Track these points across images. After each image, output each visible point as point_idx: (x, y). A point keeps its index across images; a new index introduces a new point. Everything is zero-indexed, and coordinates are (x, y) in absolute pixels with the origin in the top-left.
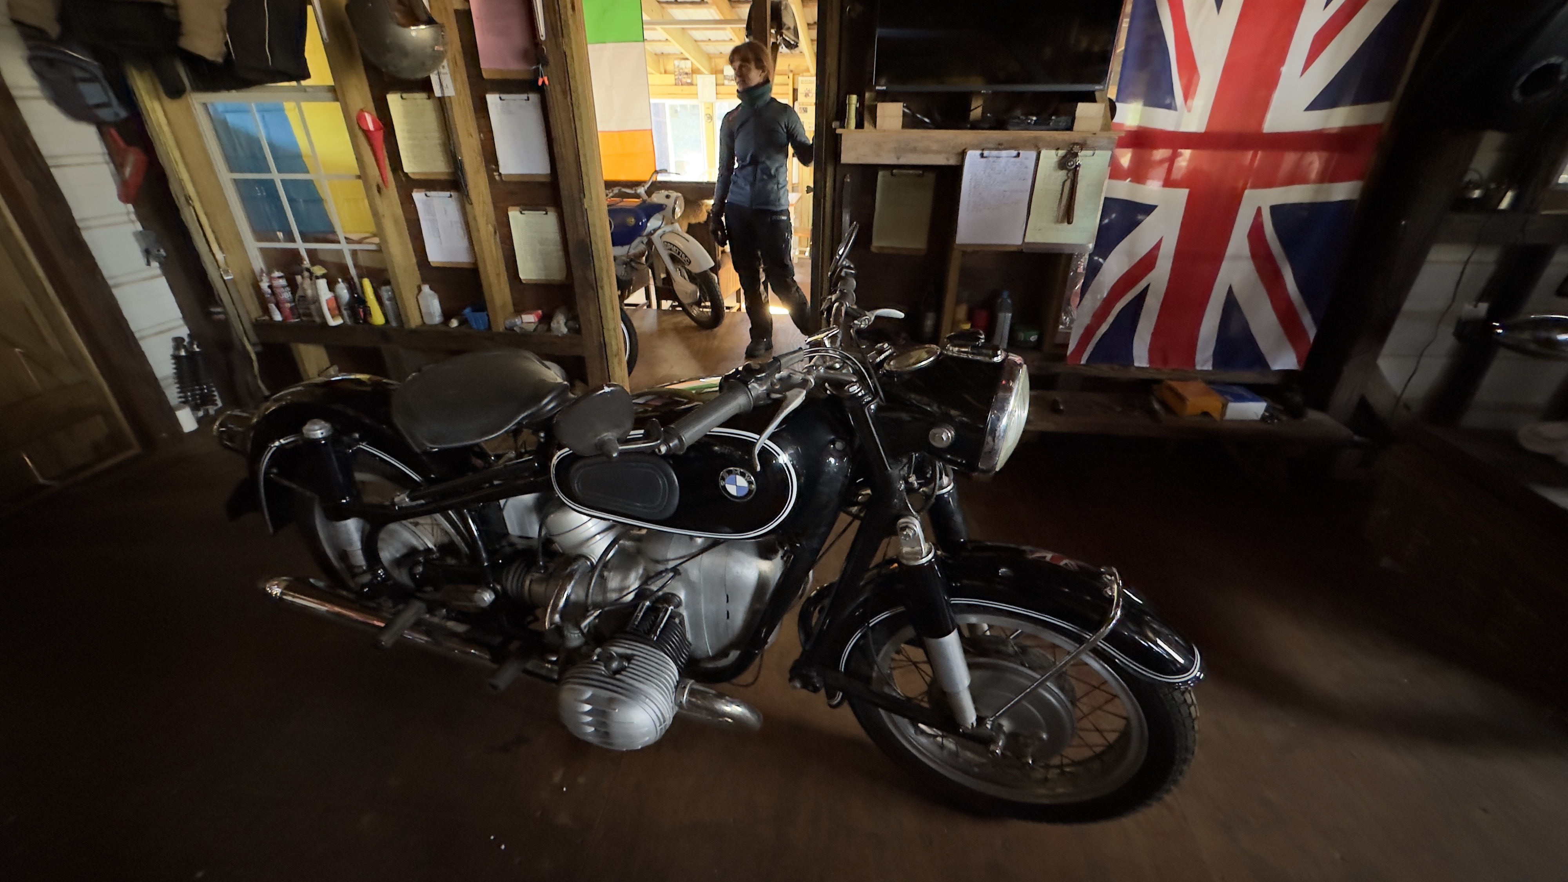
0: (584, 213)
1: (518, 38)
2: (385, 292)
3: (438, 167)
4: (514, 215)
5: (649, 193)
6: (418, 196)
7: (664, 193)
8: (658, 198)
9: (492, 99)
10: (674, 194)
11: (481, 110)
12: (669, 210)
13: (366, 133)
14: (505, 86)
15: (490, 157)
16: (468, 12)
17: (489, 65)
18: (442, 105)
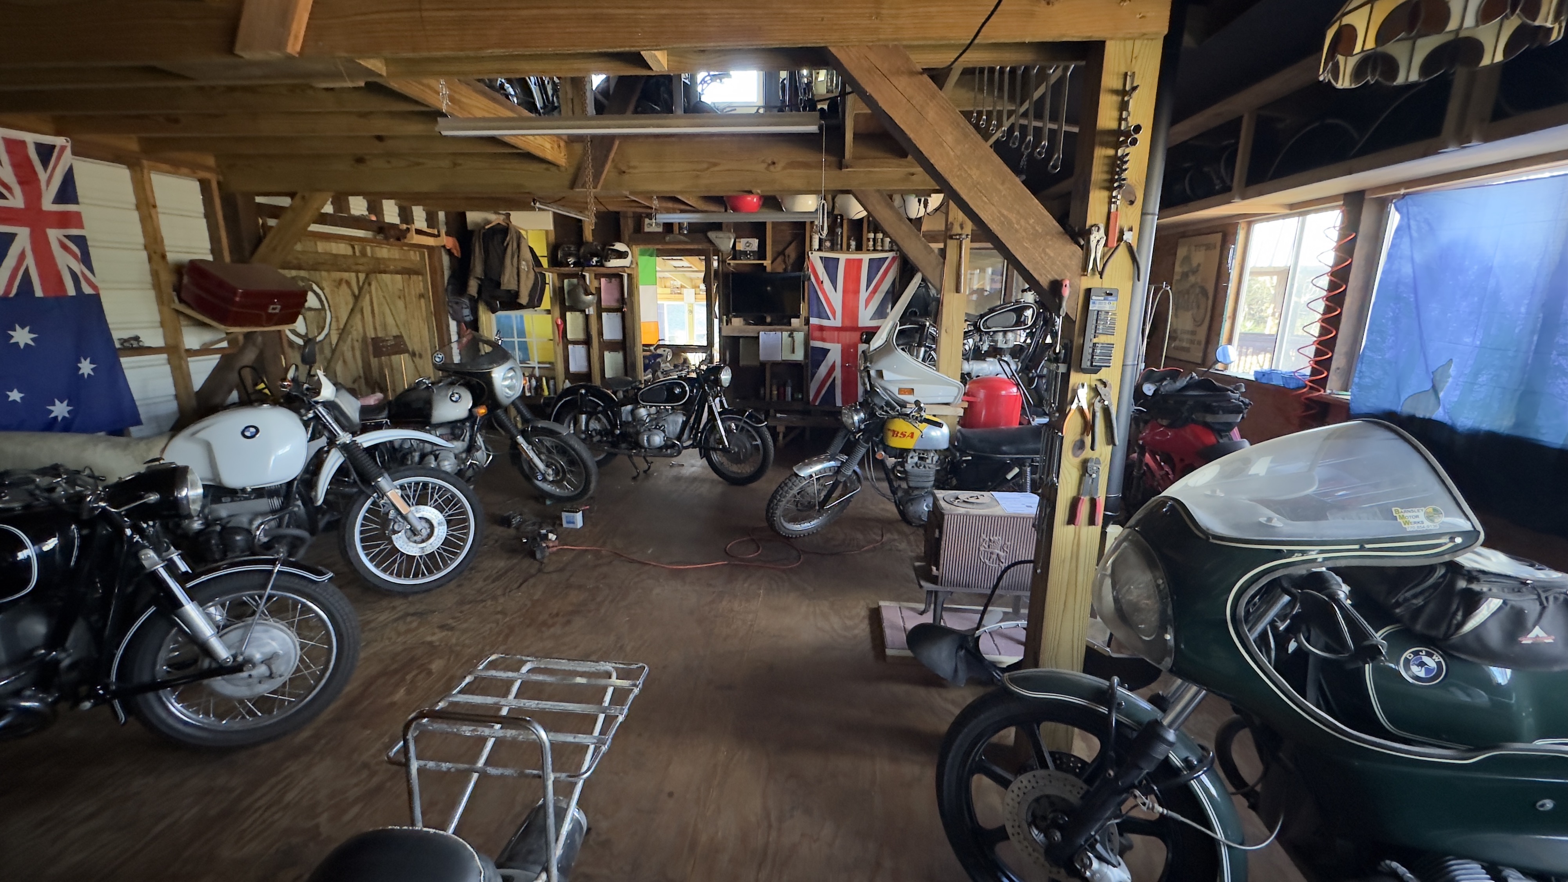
0: (634, 353)
1: (616, 295)
2: (552, 382)
3: (581, 336)
4: (606, 354)
5: (656, 349)
6: (570, 347)
7: (662, 349)
8: (659, 351)
9: (604, 314)
10: (667, 350)
11: (600, 318)
12: (664, 357)
13: (558, 325)
14: (609, 310)
15: (601, 333)
16: (600, 288)
17: (604, 304)
18: (587, 317)
